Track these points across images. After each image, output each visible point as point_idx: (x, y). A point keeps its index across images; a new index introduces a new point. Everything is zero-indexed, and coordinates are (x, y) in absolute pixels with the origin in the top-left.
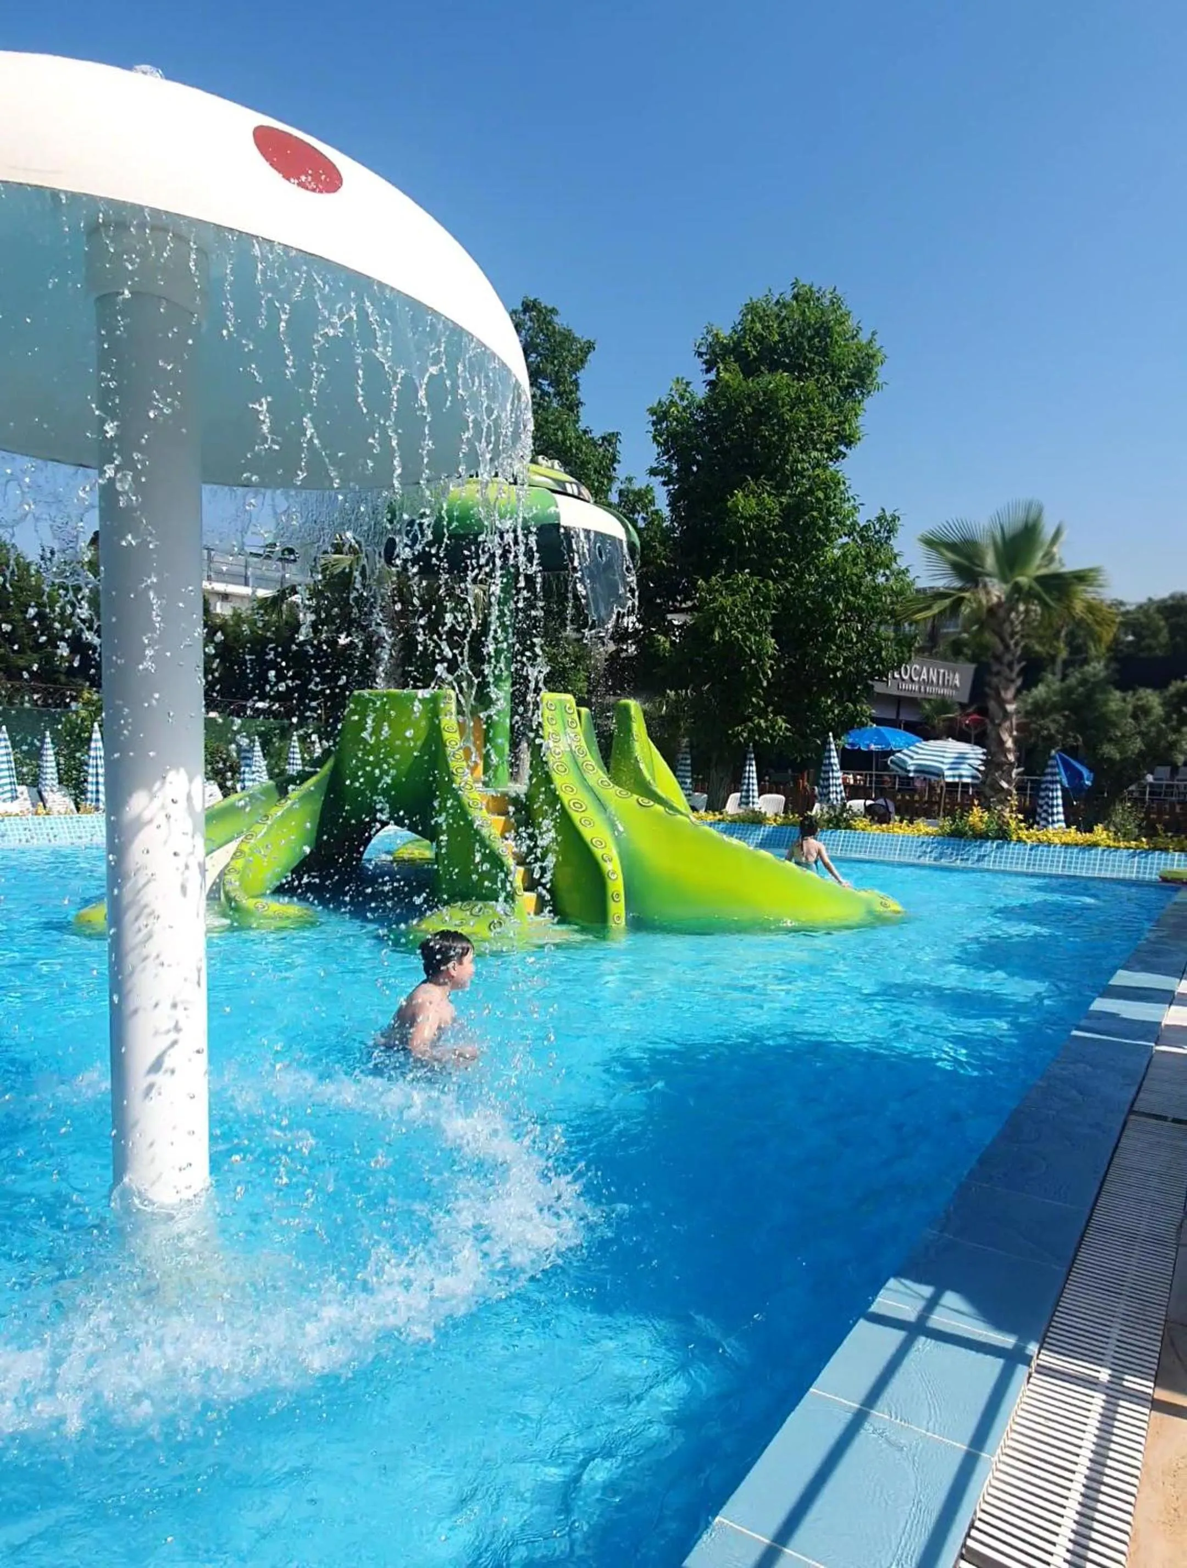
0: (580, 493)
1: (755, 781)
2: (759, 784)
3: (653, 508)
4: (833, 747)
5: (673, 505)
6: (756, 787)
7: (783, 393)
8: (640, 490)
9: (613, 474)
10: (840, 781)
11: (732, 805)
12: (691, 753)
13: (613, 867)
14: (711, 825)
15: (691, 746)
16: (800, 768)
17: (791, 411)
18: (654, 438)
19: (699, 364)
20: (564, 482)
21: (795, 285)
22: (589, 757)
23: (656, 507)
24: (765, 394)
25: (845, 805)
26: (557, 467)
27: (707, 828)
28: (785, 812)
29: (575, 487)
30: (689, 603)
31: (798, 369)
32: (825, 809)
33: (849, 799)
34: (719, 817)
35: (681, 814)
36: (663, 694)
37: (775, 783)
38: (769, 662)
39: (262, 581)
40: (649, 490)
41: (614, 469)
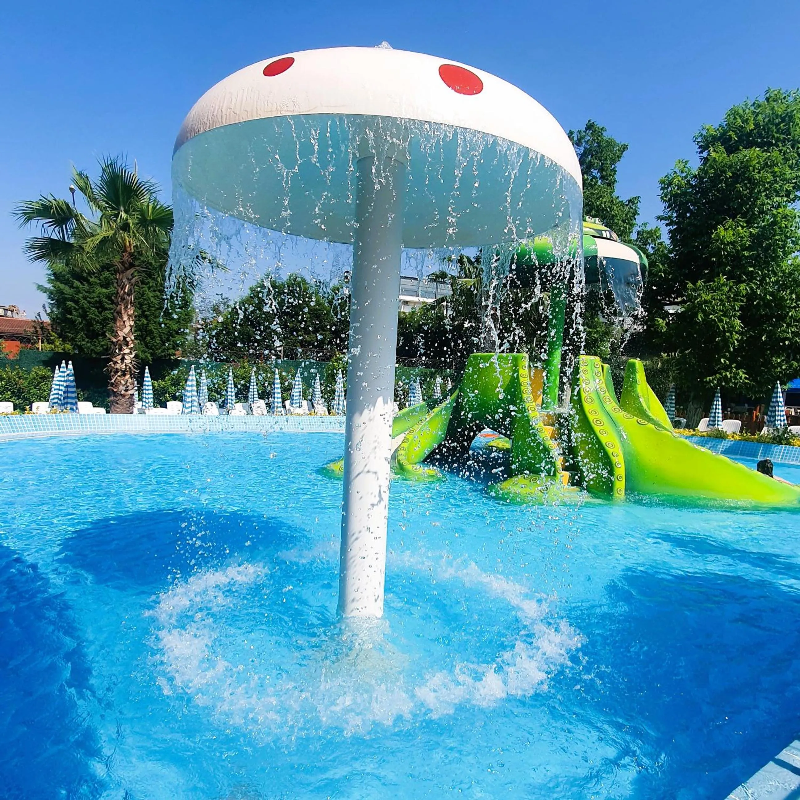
0: (611, 236)
1: (720, 411)
2: (723, 413)
3: (659, 241)
4: (780, 390)
5: (673, 238)
6: (720, 415)
7: (754, 162)
8: (651, 230)
9: (634, 222)
10: (784, 413)
11: (703, 425)
12: (676, 392)
13: (619, 460)
14: (686, 438)
15: (676, 388)
16: (755, 404)
17: (759, 173)
18: (662, 198)
19: (696, 148)
20: (601, 231)
21: (767, 91)
22: (607, 394)
23: (661, 240)
24: (742, 163)
25: (787, 428)
26: (597, 221)
27: (684, 440)
28: (741, 431)
29: (608, 233)
30: (679, 299)
31: (766, 145)
32: (771, 431)
33: (790, 425)
34: (692, 432)
35: (666, 429)
36: (659, 356)
37: (735, 413)
38: (736, 336)
39: (426, 294)
40: (657, 229)
41: (635, 219)
